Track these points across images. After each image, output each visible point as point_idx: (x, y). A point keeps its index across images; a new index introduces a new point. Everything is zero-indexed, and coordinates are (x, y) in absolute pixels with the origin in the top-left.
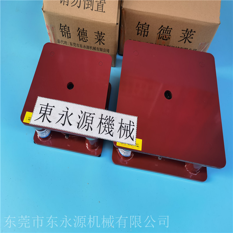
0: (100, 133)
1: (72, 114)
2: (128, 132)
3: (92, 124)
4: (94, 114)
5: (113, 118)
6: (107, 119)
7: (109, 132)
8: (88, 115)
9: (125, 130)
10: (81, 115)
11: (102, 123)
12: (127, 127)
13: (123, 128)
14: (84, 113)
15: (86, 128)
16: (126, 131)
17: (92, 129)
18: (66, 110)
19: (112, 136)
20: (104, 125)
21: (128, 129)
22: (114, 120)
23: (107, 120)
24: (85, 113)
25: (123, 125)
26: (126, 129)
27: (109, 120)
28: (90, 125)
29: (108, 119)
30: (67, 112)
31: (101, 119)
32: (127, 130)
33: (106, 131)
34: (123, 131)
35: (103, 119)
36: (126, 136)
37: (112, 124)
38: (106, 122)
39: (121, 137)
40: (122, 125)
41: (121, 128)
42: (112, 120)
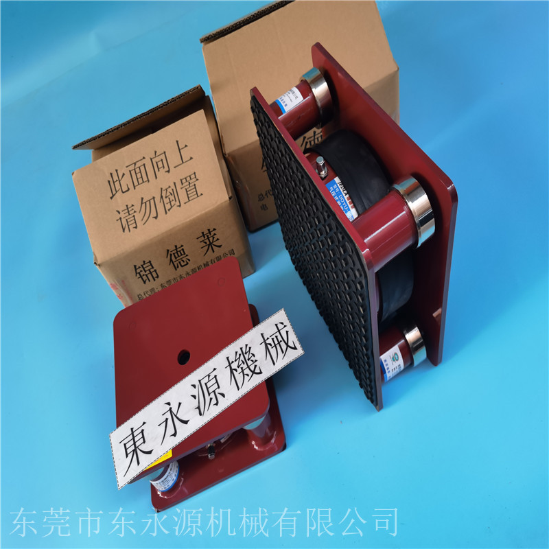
0: (240, 386)
1: (180, 404)
2: (282, 344)
3: (219, 387)
4: (215, 369)
5: (246, 345)
6: (238, 356)
7: (253, 372)
8: (206, 380)
9: (275, 345)
10: (195, 392)
11: (234, 371)
12: (276, 337)
13: (270, 345)
14: (197, 384)
15: (214, 401)
16: (278, 346)
17: (223, 395)
18: (168, 407)
19: (261, 373)
20: (239, 370)
21: (280, 339)
22: (250, 348)
23: (239, 358)
24: (200, 381)
25: (270, 341)
26: (276, 342)
27: (242, 355)
28: (217, 391)
29: (240, 355)
30: (171, 408)
31: (230, 365)
32: (279, 343)
33: (248, 375)
34: (273, 351)
35: (233, 362)
36: (283, 352)
37: (251, 355)
38: (241, 362)
39: (275, 361)
40: (267, 342)
41: (267, 348)
42: (248, 349)
